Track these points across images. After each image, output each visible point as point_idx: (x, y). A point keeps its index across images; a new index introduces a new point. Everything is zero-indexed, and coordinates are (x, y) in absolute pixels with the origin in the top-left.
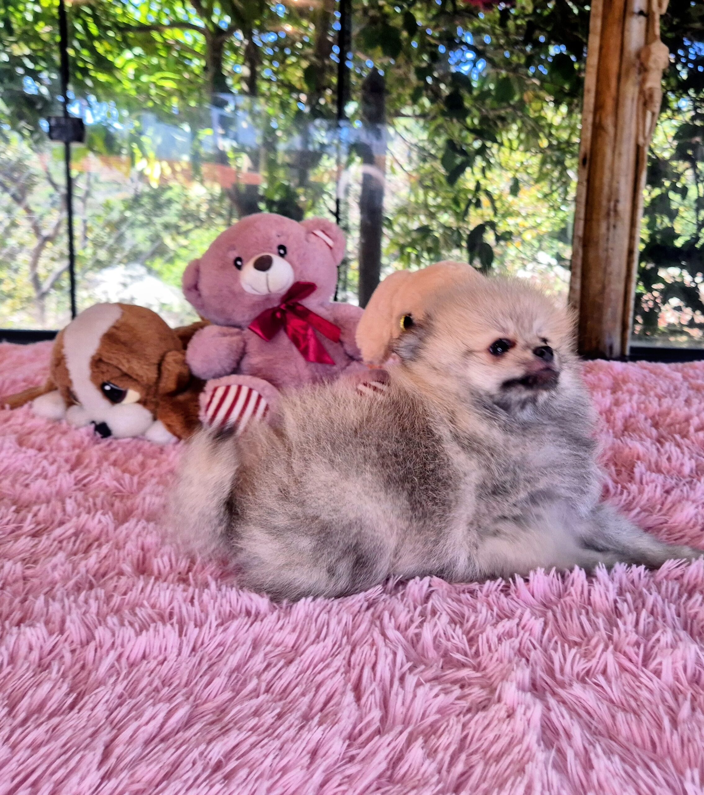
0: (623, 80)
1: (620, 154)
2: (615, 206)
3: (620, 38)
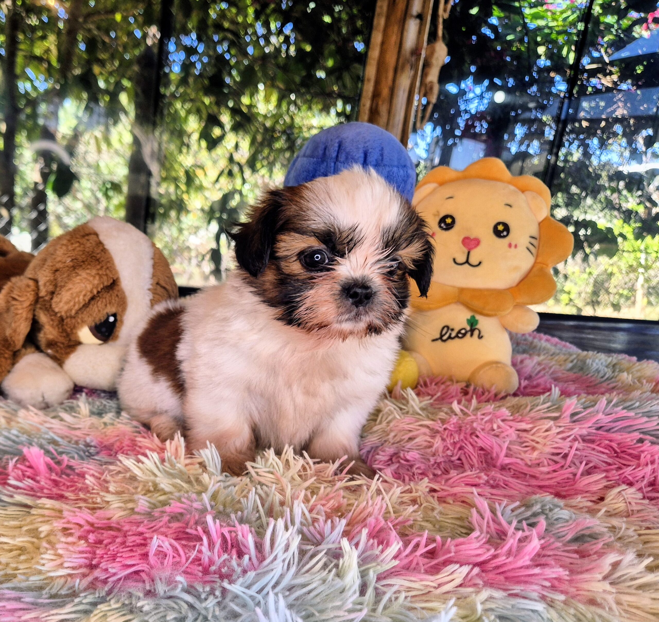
0: (398, 72)
3: (399, 37)
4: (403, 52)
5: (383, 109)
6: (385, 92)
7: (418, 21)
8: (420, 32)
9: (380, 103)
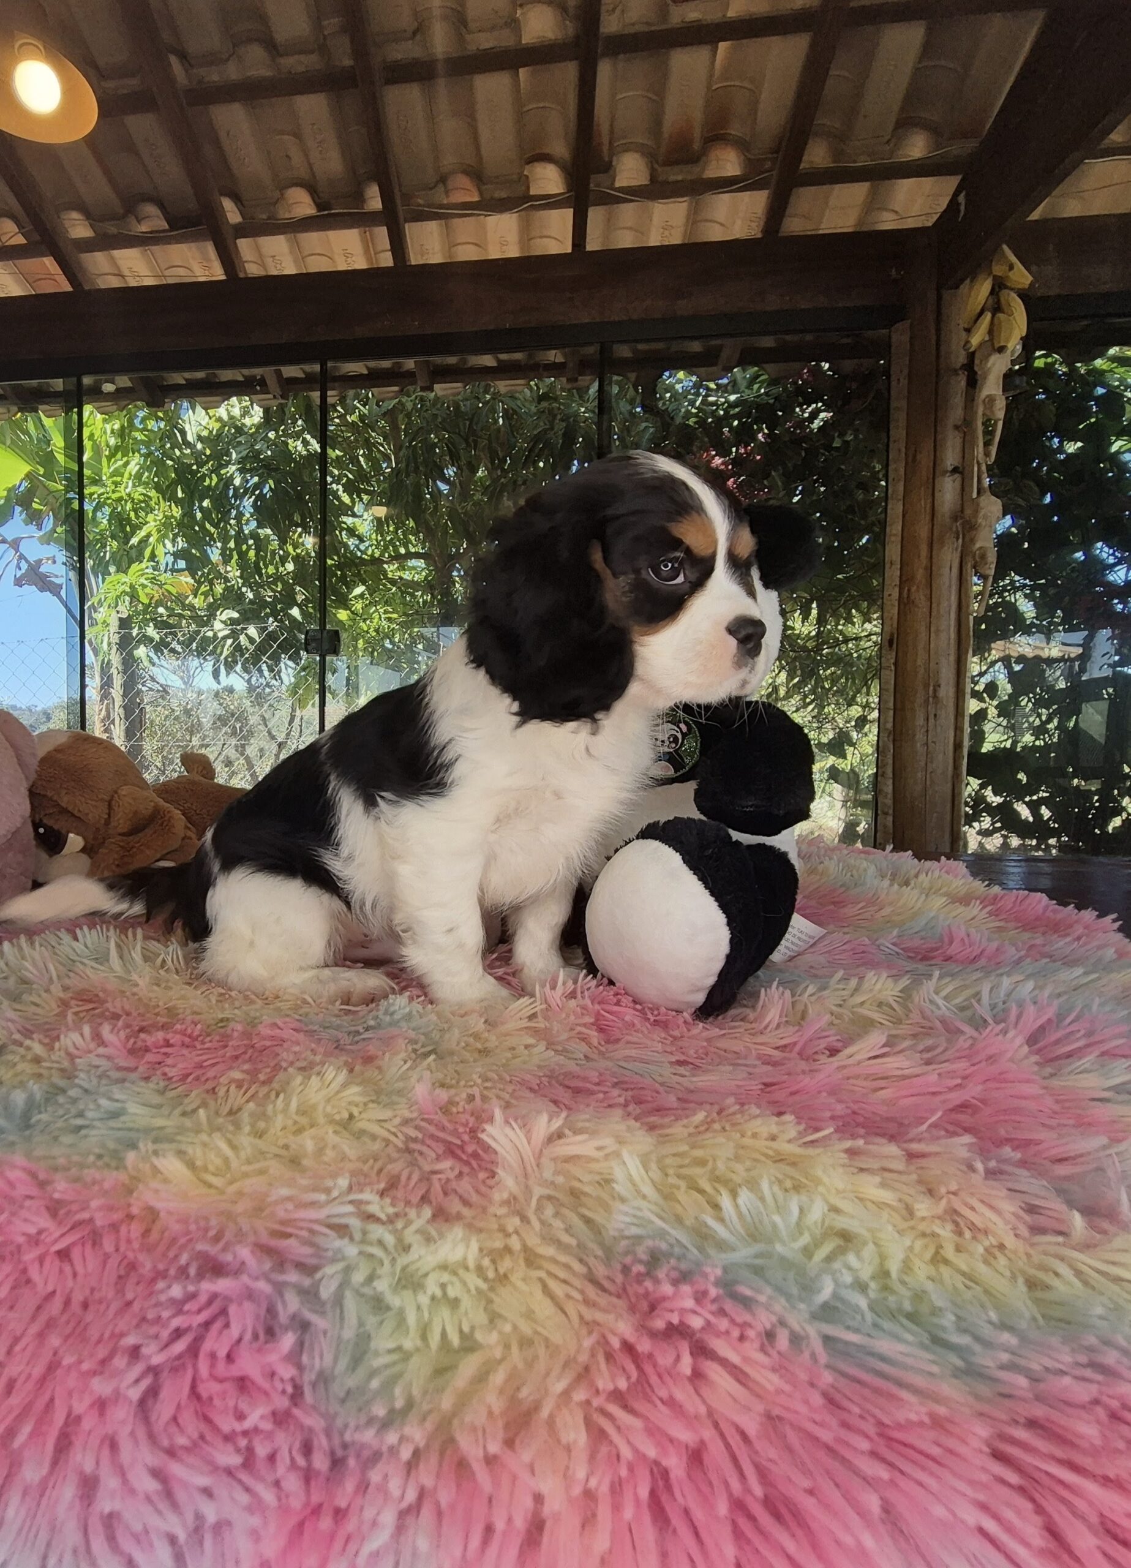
0: (935, 548)
1: (938, 631)
2: (935, 691)
3: (929, 501)
4: (938, 518)
5: (920, 597)
6: (920, 574)
7: (956, 475)
8: (964, 489)
9: (914, 589)
